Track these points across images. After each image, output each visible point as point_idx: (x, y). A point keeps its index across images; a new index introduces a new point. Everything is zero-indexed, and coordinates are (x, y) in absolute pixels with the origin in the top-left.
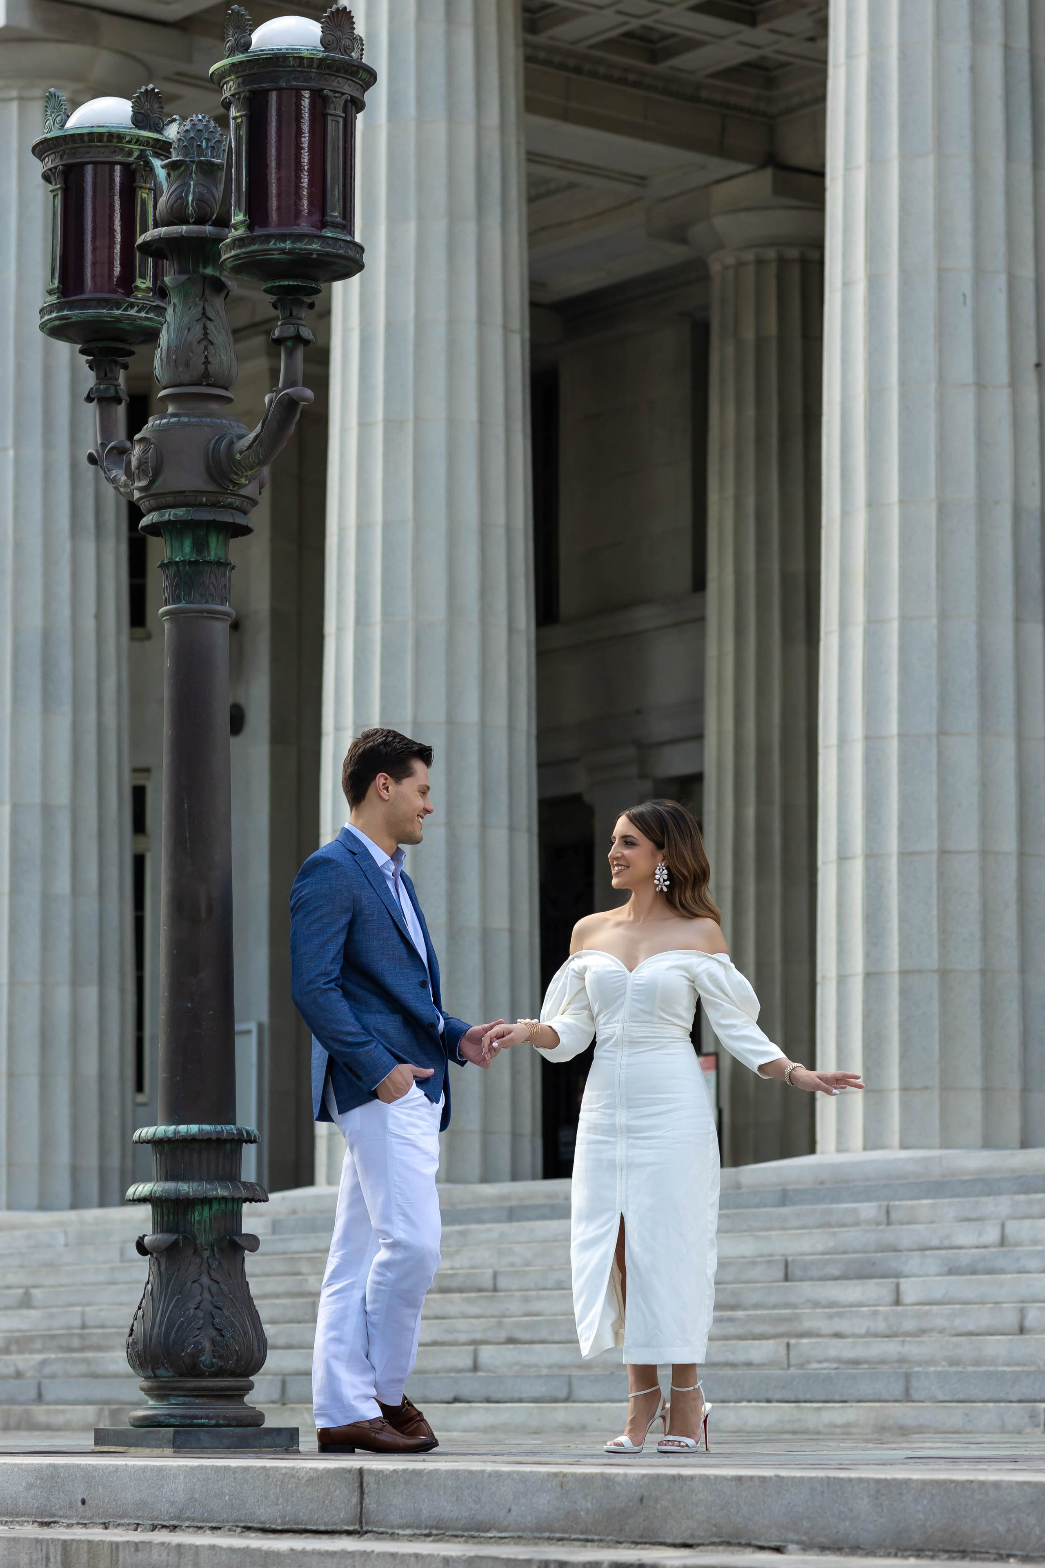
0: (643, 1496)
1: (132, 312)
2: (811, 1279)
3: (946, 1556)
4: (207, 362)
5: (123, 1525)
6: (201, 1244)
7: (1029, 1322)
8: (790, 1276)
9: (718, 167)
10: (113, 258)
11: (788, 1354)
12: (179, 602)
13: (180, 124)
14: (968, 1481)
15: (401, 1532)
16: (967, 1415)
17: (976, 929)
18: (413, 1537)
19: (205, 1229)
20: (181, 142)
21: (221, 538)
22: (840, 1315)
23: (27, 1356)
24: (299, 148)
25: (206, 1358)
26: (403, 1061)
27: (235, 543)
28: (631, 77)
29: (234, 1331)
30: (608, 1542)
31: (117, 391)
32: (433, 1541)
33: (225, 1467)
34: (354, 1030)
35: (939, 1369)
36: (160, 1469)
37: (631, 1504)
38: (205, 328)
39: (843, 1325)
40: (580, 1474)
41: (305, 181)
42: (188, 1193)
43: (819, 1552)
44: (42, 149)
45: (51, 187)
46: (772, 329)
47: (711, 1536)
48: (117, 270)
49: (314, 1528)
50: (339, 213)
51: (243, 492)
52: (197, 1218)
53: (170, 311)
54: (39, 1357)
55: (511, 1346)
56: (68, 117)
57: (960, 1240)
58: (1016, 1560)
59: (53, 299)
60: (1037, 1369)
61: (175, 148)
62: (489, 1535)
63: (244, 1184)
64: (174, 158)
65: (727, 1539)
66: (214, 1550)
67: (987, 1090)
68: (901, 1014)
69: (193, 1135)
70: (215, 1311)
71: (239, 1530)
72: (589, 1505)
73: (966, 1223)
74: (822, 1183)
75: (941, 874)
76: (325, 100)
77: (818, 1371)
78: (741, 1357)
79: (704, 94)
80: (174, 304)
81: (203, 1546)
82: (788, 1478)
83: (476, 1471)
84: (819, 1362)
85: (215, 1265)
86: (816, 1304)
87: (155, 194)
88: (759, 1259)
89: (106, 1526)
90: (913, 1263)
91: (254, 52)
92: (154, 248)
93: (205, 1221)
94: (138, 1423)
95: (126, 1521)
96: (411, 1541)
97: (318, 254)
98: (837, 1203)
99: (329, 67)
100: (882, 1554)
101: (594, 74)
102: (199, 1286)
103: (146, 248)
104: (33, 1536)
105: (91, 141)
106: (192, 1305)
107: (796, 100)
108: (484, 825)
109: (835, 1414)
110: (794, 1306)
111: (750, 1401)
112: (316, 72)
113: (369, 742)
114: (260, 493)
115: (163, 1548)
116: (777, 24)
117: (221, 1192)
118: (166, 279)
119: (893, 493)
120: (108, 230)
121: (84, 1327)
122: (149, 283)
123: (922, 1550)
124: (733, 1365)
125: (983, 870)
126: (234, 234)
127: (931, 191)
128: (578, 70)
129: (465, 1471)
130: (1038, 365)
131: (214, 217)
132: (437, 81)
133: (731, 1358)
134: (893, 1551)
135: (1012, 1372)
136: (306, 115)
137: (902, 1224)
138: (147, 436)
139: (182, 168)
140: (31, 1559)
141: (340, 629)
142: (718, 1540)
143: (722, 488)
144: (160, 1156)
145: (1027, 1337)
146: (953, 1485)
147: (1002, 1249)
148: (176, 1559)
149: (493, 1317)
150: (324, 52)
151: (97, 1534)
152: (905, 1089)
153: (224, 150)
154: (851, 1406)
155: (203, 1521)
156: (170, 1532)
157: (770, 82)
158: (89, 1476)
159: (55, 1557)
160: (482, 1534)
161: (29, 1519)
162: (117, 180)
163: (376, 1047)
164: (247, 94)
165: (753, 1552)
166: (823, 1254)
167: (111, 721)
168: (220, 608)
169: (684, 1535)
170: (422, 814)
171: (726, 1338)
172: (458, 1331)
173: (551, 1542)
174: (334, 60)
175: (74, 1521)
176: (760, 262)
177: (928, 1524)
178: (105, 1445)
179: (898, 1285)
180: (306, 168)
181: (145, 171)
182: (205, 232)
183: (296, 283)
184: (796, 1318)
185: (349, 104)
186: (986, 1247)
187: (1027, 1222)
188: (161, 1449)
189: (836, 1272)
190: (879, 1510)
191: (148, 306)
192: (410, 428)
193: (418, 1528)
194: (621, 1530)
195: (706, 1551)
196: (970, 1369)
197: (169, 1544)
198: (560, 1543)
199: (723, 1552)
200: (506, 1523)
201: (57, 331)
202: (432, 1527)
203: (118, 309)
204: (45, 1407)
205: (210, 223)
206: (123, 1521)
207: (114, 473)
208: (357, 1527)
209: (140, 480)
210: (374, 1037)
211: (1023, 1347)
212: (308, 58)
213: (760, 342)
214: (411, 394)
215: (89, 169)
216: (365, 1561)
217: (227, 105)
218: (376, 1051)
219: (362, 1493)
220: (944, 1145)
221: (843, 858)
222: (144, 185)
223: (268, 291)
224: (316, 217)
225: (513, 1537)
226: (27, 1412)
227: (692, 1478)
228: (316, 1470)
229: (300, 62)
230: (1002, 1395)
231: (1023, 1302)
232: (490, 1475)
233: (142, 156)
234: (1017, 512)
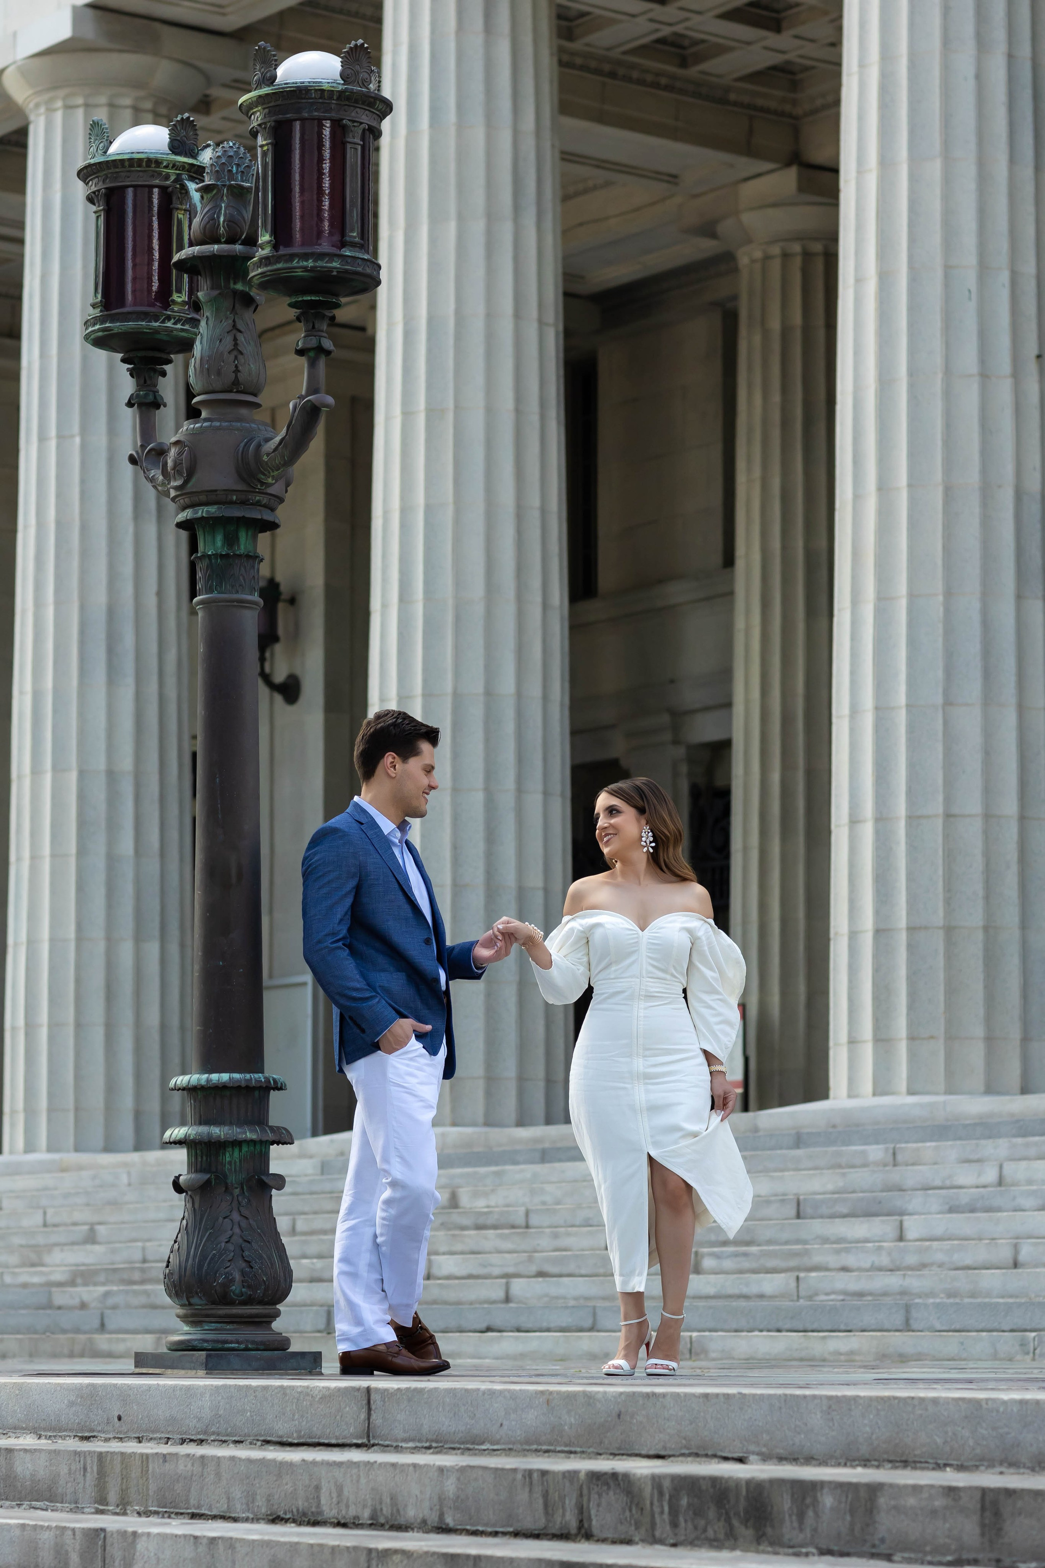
0: (620, 1412)
1: (169, 324)
2: (822, 1217)
3: (890, 1465)
4: (237, 371)
5: (155, 1439)
6: (232, 1183)
7: (1023, 1256)
8: (802, 1214)
9: (746, 165)
10: (152, 275)
11: (798, 1287)
12: (211, 592)
13: (214, 150)
14: (909, 1398)
15: (404, 1445)
16: (962, 1343)
17: (979, 889)
18: (415, 1450)
19: (235, 1168)
20: (213, 168)
21: (250, 533)
22: (847, 1250)
23: (91, 1288)
24: (320, 173)
25: (236, 1288)
26: (404, 1016)
27: (264, 538)
28: (663, 81)
29: (262, 1263)
30: (589, 1454)
31: (155, 397)
32: (433, 1453)
33: (247, 1386)
34: (358, 986)
35: (938, 1300)
36: (188, 1388)
37: (609, 1419)
38: (235, 339)
39: (850, 1260)
40: (565, 1392)
41: (326, 203)
42: (220, 1136)
43: (777, 1463)
44: (86, 173)
45: (94, 208)
46: (797, 319)
47: (681, 1448)
48: (155, 286)
49: (326, 1441)
50: (358, 234)
51: (270, 490)
52: (228, 1159)
53: (203, 323)
54: (102, 1289)
55: (540, 1279)
56: (111, 143)
57: (961, 1180)
58: (952, 1469)
59: (97, 312)
60: (1028, 1300)
61: (207, 173)
62: (483, 1447)
63: (272, 1128)
64: (207, 182)
65: (695, 1451)
66: (234, 1461)
67: (990, 1040)
68: (909, 967)
69: (224, 1083)
70: (244, 1245)
71: (259, 1443)
72: (573, 1420)
73: (966, 1165)
74: (834, 1126)
75: (946, 836)
76: (344, 128)
77: (825, 1303)
78: (754, 1289)
79: (732, 97)
80: (207, 317)
81: (224, 1457)
82: (750, 1395)
83: (472, 1389)
84: (827, 1294)
85: (244, 1202)
86: (825, 1240)
87: (190, 214)
88: (773, 1198)
89: (139, 1440)
90: (916, 1202)
91: (279, 85)
92: (189, 265)
93: (235, 1162)
94: (174, 1348)
95: (158, 1435)
96: (413, 1453)
97: (337, 272)
98: (847, 1145)
99: (348, 99)
100: (833, 1463)
101: (628, 79)
102: (230, 1222)
103: (182, 265)
104: (72, 1449)
105: (131, 166)
106: (224, 1238)
107: (819, 102)
108: (520, 790)
109: (840, 1343)
110: (805, 1242)
111: (761, 1331)
112: (336, 104)
113: (379, 723)
114: (286, 491)
115: (188, 1459)
116: (799, 30)
117: (249, 1135)
118: (200, 294)
119: (902, 478)
120: (147, 248)
121: (144, 1261)
122: (184, 297)
123: (868, 1460)
124: (746, 1297)
125: (986, 833)
126: (261, 253)
127: (938, 191)
128: (613, 75)
129: (461, 1389)
130: (1039, 357)
131: (243, 237)
132: (477, 87)
133: (745, 1290)
134: (842, 1461)
135: (1006, 1304)
136: (327, 144)
137: (907, 1165)
138: (182, 439)
139: (215, 192)
140: (70, 1469)
141: (385, 606)
142: (687, 1452)
143: (749, 470)
144: (195, 1101)
145: (1020, 1270)
146: (896, 1401)
147: (999, 1189)
148: (200, 1469)
149: (525, 1252)
150: (343, 84)
151: (131, 1447)
152: (911, 1038)
153: (253, 175)
154: (854, 1335)
155: (227, 1435)
156: (198, 1445)
157: (794, 85)
158: (124, 1395)
159: (92, 1468)
160: (477, 1447)
161: (71, 1434)
162: (156, 201)
163: (378, 1002)
164: (273, 124)
165: (719, 1463)
166: (834, 1193)
167: (172, 693)
168: (250, 597)
169: (657, 1447)
170: (427, 791)
171: (741, 1272)
172: (491, 1265)
173: (539, 1454)
174: (352, 92)
175: (111, 1436)
176: (786, 256)
177: (874, 1437)
178: (144, 1367)
179: (901, 1222)
180: (327, 192)
181: (181, 193)
182: (235, 251)
183: (317, 298)
184: (806, 1252)
185: (367, 133)
186: (984, 1187)
187: (1024, 1164)
188: (195, 1371)
189: (845, 1211)
190: (831, 1424)
191: (184, 319)
192: (450, 417)
193: (420, 1441)
194: (601, 1443)
195: (677, 1462)
196: (967, 1300)
197: (194, 1455)
198: (547, 1454)
199: (692, 1462)
200: (498, 1437)
201: (101, 342)
202: (432, 1441)
203: (156, 321)
204: (107, 1336)
205: (240, 242)
206: (155, 1436)
207: (152, 473)
208: (365, 1441)
209: (175, 480)
210: (378, 993)
211: (1015, 1280)
212: (328, 90)
213: (786, 332)
214: (451, 385)
215: (130, 192)
216: (369, 1470)
217: (254, 134)
218: (380, 1006)
219: (369, 1409)
220: (949, 1091)
221: (854, 821)
222: (180, 206)
223: (292, 305)
224: (336, 238)
225: (504, 1450)
226: (90, 1340)
227: (664, 1395)
228: (328, 1388)
229: (321, 94)
230: (995, 1325)
231: (1017, 1238)
232: (484, 1393)
233: (178, 179)
234: (1019, 495)
